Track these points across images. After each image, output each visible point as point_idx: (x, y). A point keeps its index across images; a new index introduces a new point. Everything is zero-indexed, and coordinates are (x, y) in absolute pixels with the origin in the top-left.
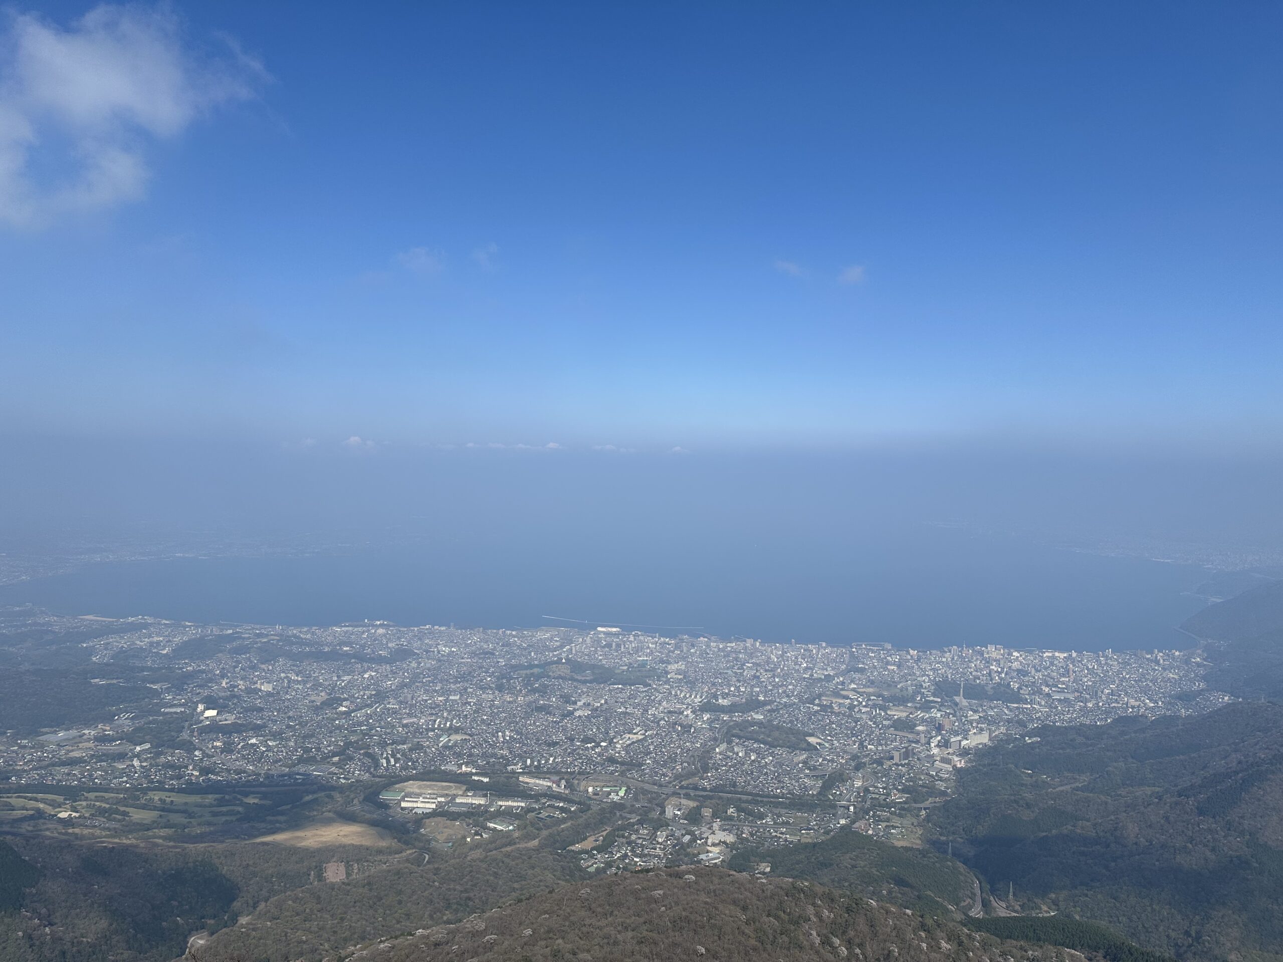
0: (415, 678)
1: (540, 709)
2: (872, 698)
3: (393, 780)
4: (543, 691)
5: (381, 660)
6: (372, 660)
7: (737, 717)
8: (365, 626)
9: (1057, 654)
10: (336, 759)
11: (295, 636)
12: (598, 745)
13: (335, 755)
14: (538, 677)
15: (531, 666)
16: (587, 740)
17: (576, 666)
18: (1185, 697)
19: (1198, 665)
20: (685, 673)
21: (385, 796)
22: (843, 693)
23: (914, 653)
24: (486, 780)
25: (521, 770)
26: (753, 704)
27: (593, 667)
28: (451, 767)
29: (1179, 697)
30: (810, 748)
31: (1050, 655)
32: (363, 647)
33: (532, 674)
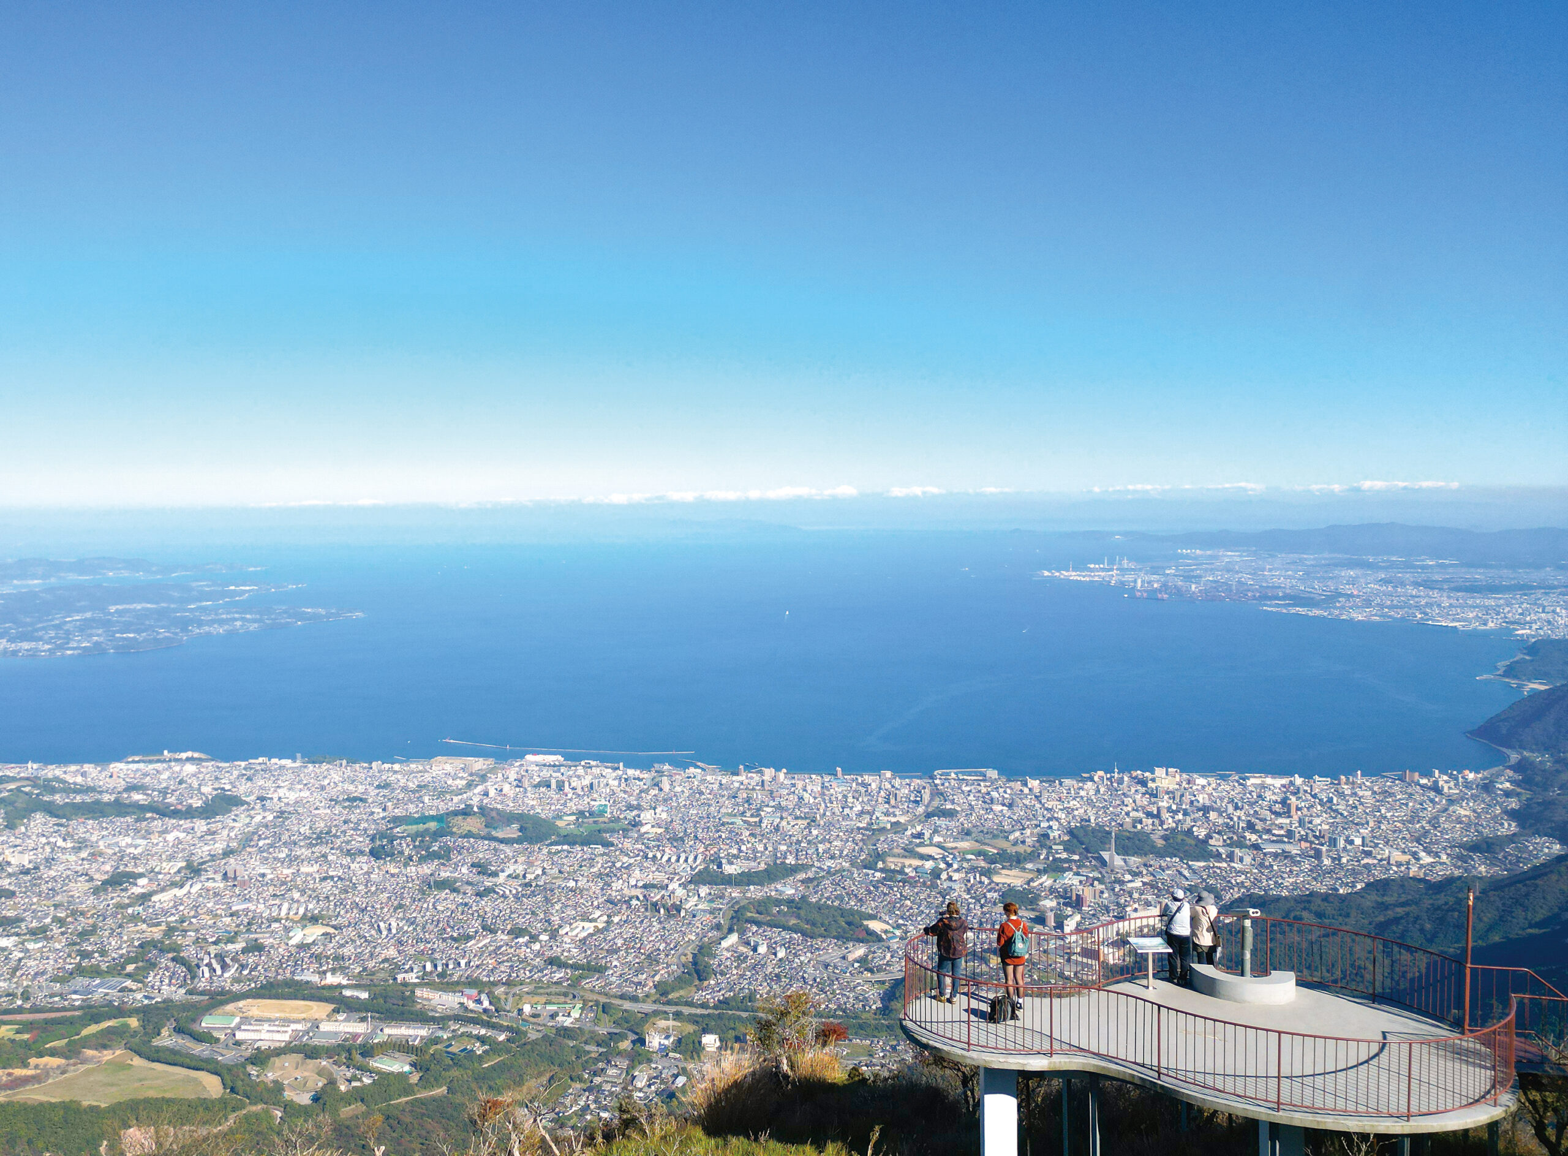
0: (247, 840)
1: (442, 885)
2: (969, 857)
3: (219, 998)
4: (444, 855)
5: (190, 813)
6: (175, 814)
7: (755, 892)
8: (164, 761)
9: (1269, 781)
10: (130, 968)
11: (57, 779)
12: (534, 938)
13: (130, 960)
14: (437, 835)
15: (424, 819)
16: (517, 932)
17: (492, 818)
18: (1486, 847)
19: (1507, 794)
20: (668, 826)
21: (207, 1022)
22: (922, 850)
23: (1034, 783)
24: (364, 995)
25: (417, 981)
26: (776, 872)
27: (520, 818)
28: (309, 976)
29: (1474, 848)
30: (872, 937)
31: (1258, 781)
32: (164, 792)
33: (427, 830)
